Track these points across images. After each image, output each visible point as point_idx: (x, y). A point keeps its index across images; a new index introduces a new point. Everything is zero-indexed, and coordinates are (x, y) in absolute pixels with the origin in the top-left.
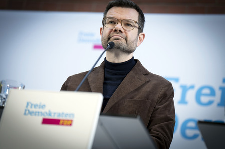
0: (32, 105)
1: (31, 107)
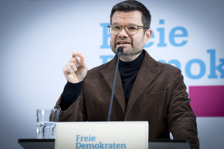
0: (82, 138)
1: (82, 140)
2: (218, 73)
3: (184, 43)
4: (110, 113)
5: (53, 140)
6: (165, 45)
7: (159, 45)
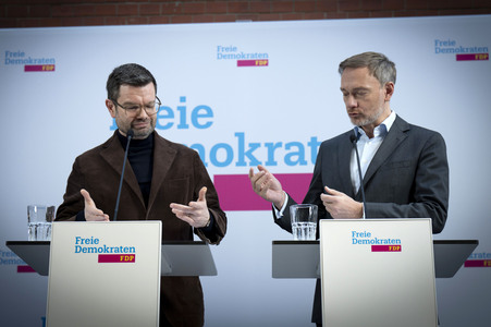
2: (247, 160)
3: (209, 124)
4: (117, 210)
5: (48, 243)
6: (187, 127)
7: (179, 127)
